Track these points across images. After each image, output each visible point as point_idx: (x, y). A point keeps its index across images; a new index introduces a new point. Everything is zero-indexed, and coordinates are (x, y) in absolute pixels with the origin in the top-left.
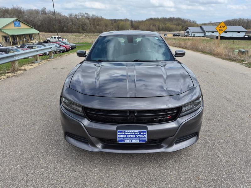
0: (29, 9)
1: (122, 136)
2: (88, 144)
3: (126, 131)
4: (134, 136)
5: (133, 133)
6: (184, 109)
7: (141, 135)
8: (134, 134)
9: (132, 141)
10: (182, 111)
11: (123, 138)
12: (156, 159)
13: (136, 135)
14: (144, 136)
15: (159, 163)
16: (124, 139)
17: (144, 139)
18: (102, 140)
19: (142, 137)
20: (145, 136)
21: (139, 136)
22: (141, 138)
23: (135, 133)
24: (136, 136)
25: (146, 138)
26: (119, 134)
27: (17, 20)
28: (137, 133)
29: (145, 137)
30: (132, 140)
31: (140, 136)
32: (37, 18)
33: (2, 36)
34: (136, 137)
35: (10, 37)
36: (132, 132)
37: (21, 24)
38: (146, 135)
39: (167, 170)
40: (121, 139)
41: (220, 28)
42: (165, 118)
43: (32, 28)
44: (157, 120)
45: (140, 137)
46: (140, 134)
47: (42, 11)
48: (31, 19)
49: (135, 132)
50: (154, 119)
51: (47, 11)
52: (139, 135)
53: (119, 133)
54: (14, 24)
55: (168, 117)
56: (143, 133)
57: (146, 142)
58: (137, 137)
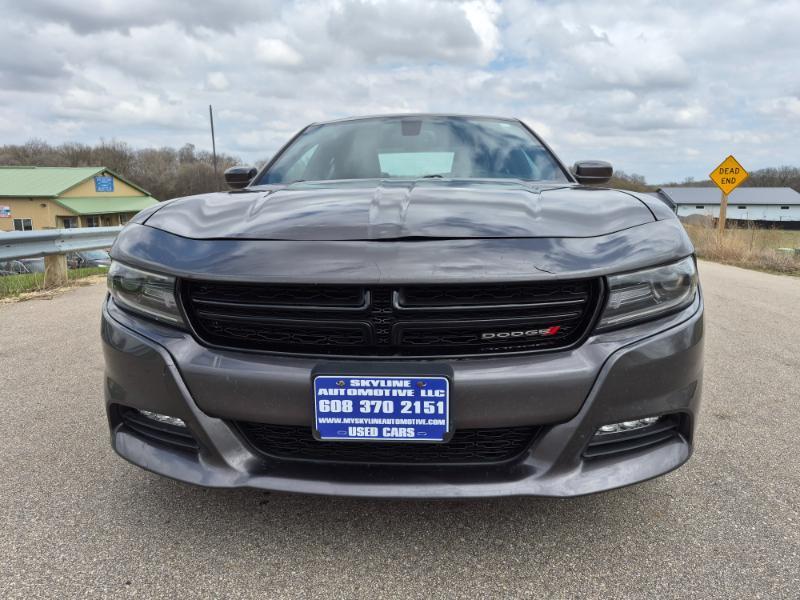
0: (147, 150)
1: (337, 406)
2: (197, 461)
3: (354, 383)
4: (388, 407)
5: (387, 393)
6: (617, 299)
7: (422, 400)
8: (390, 398)
9: (380, 434)
10: (610, 305)
11: (342, 415)
12: (502, 545)
13: (397, 401)
14: (437, 409)
15: (512, 563)
16: (347, 421)
17: (436, 422)
18: (250, 432)
19: (426, 411)
20: (440, 405)
21: (413, 408)
22: (422, 415)
23: (395, 393)
24: (398, 407)
25: (442, 417)
26: (323, 397)
27: (106, 172)
28: (402, 388)
29: (441, 411)
30: (380, 427)
31: (417, 404)
32: (168, 171)
33: (58, 217)
34: (397, 414)
35: (79, 219)
36: (379, 387)
37: (116, 183)
38: (443, 399)
39: (552, 593)
40: (330, 421)
41: (723, 175)
42: (534, 332)
43: (147, 195)
44: (496, 339)
45: (418, 411)
46: (416, 397)
47: (182, 154)
48: (150, 174)
49: (396, 383)
50: (484, 335)
51: (196, 152)
52: (412, 400)
53: (322, 391)
54: (96, 182)
55: (545, 327)
56: (430, 393)
57: (445, 436)
58: (404, 411)
